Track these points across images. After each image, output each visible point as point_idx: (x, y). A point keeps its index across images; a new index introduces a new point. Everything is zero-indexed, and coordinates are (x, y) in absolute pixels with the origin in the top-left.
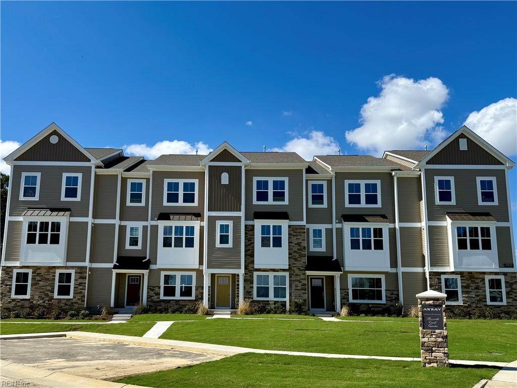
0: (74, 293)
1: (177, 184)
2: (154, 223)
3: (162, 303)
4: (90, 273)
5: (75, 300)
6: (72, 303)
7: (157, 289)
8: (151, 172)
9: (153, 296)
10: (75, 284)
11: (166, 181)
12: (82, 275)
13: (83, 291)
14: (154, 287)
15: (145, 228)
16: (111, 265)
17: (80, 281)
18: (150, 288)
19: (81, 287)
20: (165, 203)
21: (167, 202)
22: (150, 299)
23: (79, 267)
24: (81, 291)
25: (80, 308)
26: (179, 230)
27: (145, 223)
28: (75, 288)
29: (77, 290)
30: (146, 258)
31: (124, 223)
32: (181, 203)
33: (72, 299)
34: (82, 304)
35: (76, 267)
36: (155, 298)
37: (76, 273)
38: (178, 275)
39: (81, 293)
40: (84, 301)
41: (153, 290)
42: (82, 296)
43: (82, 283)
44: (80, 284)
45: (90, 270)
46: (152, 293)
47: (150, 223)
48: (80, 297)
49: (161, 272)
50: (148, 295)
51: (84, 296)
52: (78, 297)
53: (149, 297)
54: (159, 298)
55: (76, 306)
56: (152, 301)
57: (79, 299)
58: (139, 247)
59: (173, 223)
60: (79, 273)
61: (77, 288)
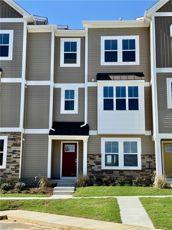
0: (7, 163)
1: (115, 42)
2: (92, 84)
3: (104, 174)
4: (24, 140)
5: (8, 171)
6: (5, 174)
7: (97, 158)
8: (87, 30)
9: (94, 166)
10: (8, 152)
11: (103, 39)
12: (15, 142)
13: (17, 160)
14: (94, 155)
15: (81, 91)
16: (47, 131)
17: (14, 148)
18: (90, 157)
19: (15, 156)
20: (103, 63)
21: (105, 61)
22: (90, 170)
23: (12, 133)
24: (15, 159)
25: (14, 179)
26: (121, 91)
27: (81, 85)
28: (8, 156)
29: (10, 159)
30: (83, 123)
31: (58, 86)
32: (120, 62)
33: (5, 170)
34: (16, 175)
35: (9, 133)
36: (96, 168)
37: (9, 139)
38: (121, 142)
39: (14, 162)
40: (18, 171)
41: (93, 159)
42: (16, 166)
43: (15, 151)
44: (14, 152)
45: (23, 137)
46: (92, 162)
47: (87, 85)
48: (14, 167)
49: (102, 138)
50: (87, 165)
51: (18, 166)
52: (12, 166)
53: (89, 166)
54: (100, 167)
55: (9, 177)
56: (93, 172)
57: (12, 169)
58: (76, 111)
59: (114, 84)
60: (13, 139)
61: (10, 156)
